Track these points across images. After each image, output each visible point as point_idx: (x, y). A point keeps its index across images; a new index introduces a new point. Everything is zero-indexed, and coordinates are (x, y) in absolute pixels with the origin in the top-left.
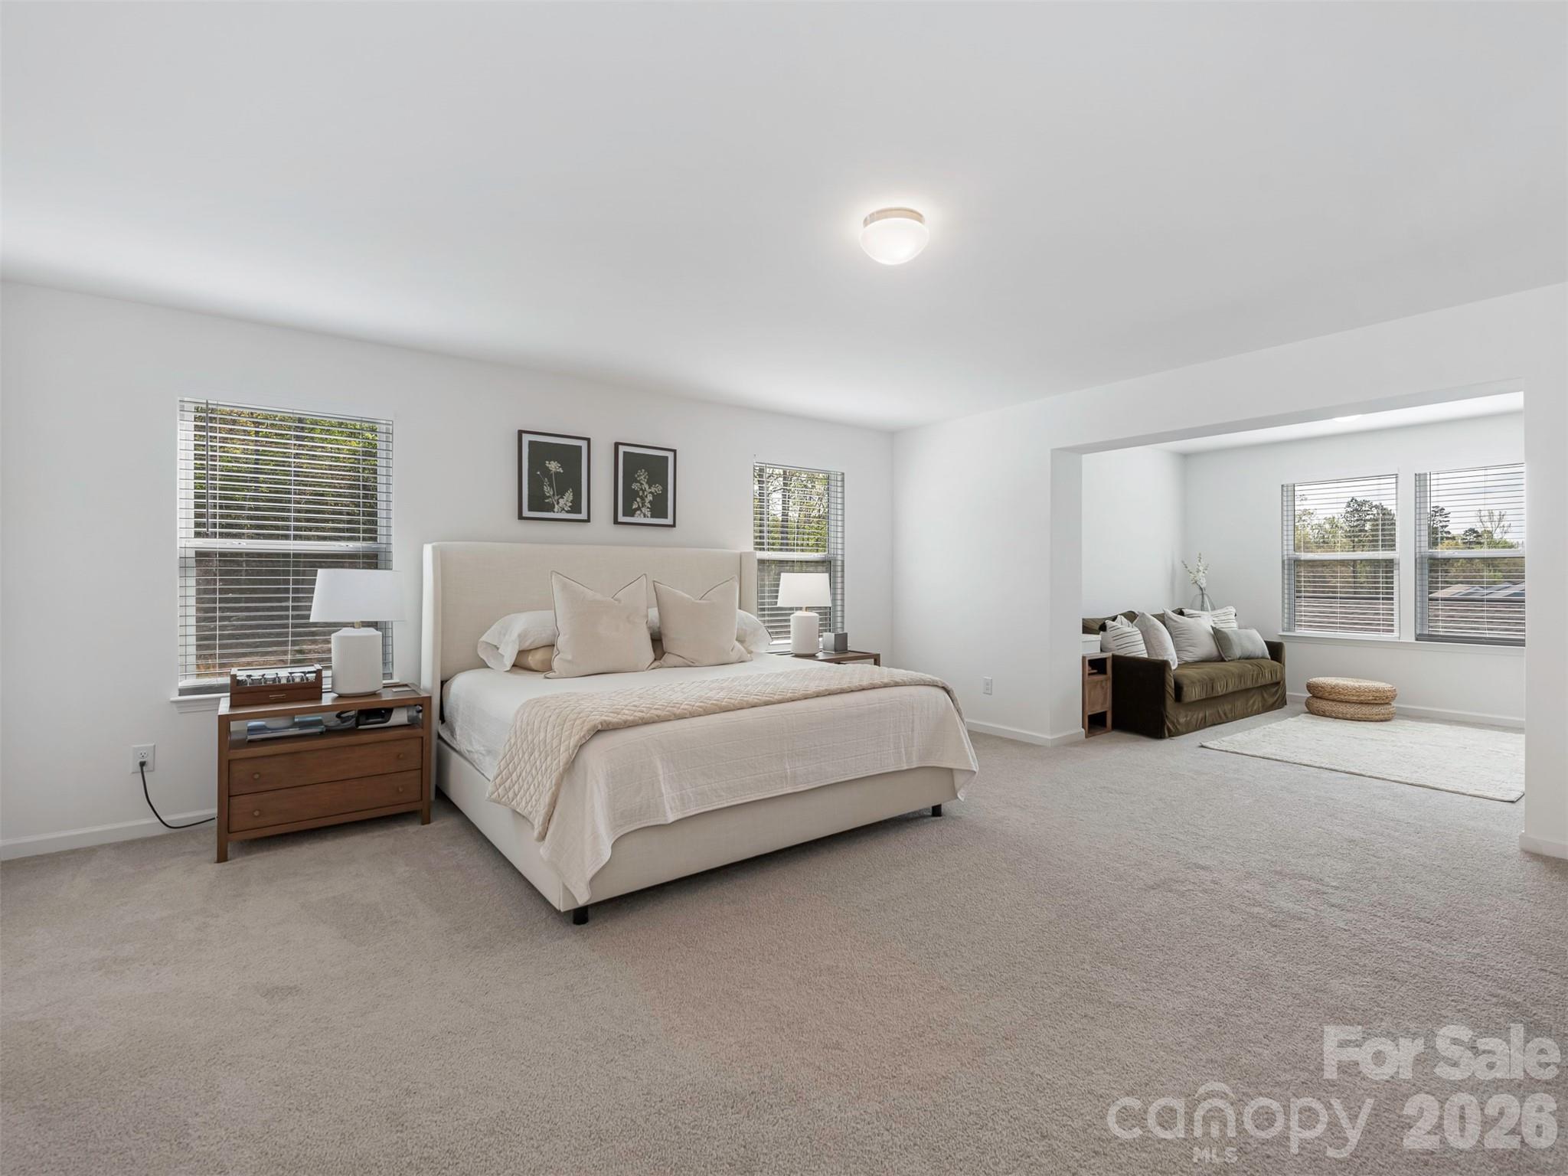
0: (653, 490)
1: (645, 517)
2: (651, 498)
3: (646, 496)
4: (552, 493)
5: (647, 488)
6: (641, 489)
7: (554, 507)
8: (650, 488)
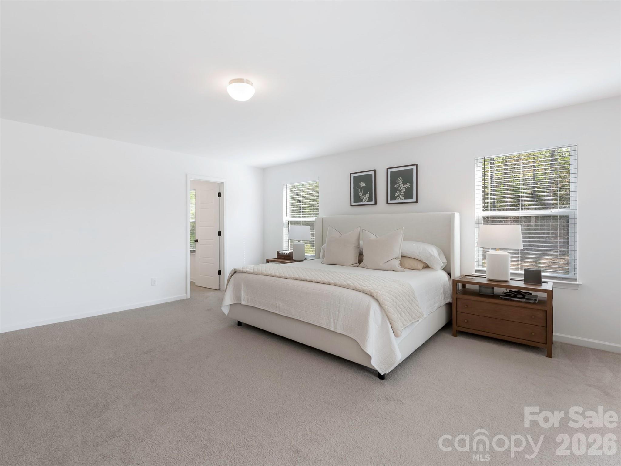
0: (405, 186)
1: (401, 199)
2: (405, 190)
3: (402, 190)
4: (362, 195)
5: (402, 186)
6: (400, 187)
7: (362, 200)
8: (404, 186)
